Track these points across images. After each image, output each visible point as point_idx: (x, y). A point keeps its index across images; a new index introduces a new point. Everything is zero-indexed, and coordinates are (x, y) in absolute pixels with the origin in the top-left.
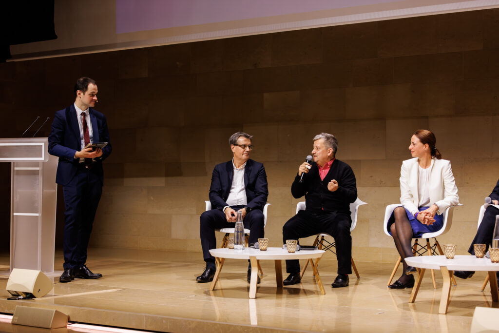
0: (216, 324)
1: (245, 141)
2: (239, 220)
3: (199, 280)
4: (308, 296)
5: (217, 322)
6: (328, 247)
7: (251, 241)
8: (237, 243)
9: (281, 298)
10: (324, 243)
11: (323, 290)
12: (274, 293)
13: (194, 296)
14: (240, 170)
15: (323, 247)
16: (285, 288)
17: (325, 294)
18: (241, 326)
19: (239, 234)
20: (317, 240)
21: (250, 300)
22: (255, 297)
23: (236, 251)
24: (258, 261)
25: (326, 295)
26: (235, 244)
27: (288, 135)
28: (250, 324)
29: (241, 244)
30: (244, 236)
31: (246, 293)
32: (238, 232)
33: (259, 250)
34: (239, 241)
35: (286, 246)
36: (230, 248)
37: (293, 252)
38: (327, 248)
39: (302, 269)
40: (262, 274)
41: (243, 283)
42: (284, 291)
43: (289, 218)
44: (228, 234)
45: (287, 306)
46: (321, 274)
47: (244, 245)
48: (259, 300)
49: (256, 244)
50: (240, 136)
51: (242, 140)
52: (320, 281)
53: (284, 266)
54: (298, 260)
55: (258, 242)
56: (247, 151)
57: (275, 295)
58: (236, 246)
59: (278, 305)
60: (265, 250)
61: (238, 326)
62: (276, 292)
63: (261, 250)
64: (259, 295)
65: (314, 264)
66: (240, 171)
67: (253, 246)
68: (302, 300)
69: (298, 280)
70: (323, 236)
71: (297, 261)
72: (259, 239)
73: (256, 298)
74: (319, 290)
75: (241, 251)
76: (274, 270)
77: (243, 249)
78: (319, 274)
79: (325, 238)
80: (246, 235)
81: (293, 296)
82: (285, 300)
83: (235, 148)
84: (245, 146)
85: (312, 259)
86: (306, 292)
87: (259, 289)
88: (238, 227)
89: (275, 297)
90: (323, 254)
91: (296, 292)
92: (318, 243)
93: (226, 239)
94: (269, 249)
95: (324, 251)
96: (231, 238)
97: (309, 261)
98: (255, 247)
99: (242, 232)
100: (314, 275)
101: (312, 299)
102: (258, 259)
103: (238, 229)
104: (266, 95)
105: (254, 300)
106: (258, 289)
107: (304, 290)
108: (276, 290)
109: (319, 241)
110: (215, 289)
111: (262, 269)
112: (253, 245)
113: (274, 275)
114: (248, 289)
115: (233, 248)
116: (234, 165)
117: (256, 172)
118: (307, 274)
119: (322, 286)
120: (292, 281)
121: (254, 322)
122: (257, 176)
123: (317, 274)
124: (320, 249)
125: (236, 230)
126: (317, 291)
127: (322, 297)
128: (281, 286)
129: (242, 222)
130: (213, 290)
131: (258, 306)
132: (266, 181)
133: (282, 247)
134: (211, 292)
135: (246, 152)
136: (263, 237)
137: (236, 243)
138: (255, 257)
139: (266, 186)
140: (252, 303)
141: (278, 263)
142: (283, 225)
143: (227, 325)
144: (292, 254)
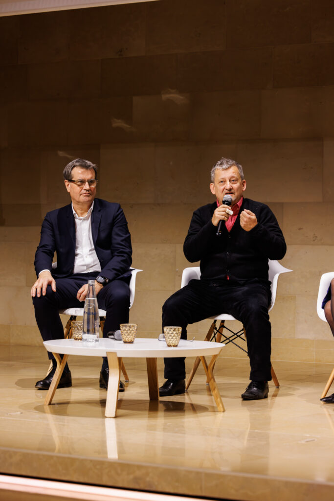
0: (51, 457)
1: (82, 173)
2: (91, 294)
3: (39, 386)
4: (199, 414)
5: (55, 454)
6: (231, 339)
7: (109, 328)
8: (88, 331)
9: (156, 417)
10: (225, 332)
11: (221, 405)
12: (145, 410)
13: (19, 413)
14: (84, 219)
15: (223, 339)
16: (161, 402)
17: (224, 411)
18: (91, 461)
19: (91, 316)
20: (213, 327)
21: (106, 420)
22: (114, 415)
23: (85, 343)
24: (120, 359)
25: (226, 412)
26: (84, 333)
27: (171, 163)
28: (107, 457)
29: (94, 333)
30: (98, 320)
31: (99, 409)
32: (89, 314)
33: (122, 342)
34: (91, 328)
35: (164, 337)
36: (76, 339)
37: (174, 346)
38: (229, 340)
39: (189, 373)
40: (127, 379)
41: (94, 393)
42: (161, 406)
43: (171, 294)
44: (73, 318)
45: (164, 429)
46: (219, 380)
47: (98, 334)
48: (120, 420)
49: (117, 332)
50: (74, 166)
51: (78, 173)
52: (216, 390)
53: (161, 367)
54: (184, 358)
55: (119, 329)
56: (87, 190)
57: (147, 413)
58: (85, 336)
59: (151, 428)
60: (131, 342)
61: (86, 460)
62: (148, 408)
63: (125, 342)
64: (121, 412)
65: (208, 364)
66: (86, 221)
67: (112, 337)
68: (188, 420)
69: (180, 389)
70: (223, 321)
71: (182, 360)
72: (121, 325)
73: (116, 417)
74: (215, 405)
75: (94, 343)
76: (146, 373)
77: (97, 341)
78: (214, 381)
79: (225, 325)
80: (102, 318)
81: (174, 413)
82: (161, 420)
83: (69, 186)
84: (83, 182)
85: (204, 357)
86: (194, 408)
87: (123, 404)
88: (89, 306)
89: (147, 416)
90: (222, 349)
91: (178, 408)
92: (215, 331)
93: (70, 325)
94: (136, 340)
95: (223, 345)
96: (78, 323)
97: (200, 361)
98: (116, 337)
99: (95, 314)
100: (208, 382)
101: (204, 418)
102: (119, 355)
103: (89, 309)
104: (136, 99)
105: (114, 419)
106: (120, 404)
107: (192, 405)
108: (148, 405)
109: (216, 328)
110: (52, 402)
111: (128, 372)
112: (113, 334)
113: (146, 382)
114: (103, 403)
115: (81, 339)
116: (74, 212)
117: (110, 220)
118: (196, 381)
119: (219, 399)
120: (170, 390)
121: (113, 454)
122: (112, 225)
123: (212, 380)
124: (218, 341)
125: (86, 311)
126: (213, 407)
127: (220, 415)
128: (157, 399)
129: (96, 299)
130: (50, 404)
131: (118, 429)
132: (127, 232)
133: (157, 337)
134: (47, 408)
135: (85, 192)
136: (127, 322)
137: (86, 330)
138: (115, 353)
139: (128, 240)
140: (110, 425)
141: (151, 363)
142: (163, 304)
143: (69, 458)
144: (172, 348)
